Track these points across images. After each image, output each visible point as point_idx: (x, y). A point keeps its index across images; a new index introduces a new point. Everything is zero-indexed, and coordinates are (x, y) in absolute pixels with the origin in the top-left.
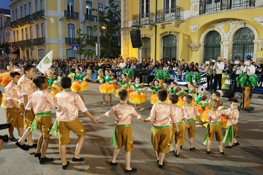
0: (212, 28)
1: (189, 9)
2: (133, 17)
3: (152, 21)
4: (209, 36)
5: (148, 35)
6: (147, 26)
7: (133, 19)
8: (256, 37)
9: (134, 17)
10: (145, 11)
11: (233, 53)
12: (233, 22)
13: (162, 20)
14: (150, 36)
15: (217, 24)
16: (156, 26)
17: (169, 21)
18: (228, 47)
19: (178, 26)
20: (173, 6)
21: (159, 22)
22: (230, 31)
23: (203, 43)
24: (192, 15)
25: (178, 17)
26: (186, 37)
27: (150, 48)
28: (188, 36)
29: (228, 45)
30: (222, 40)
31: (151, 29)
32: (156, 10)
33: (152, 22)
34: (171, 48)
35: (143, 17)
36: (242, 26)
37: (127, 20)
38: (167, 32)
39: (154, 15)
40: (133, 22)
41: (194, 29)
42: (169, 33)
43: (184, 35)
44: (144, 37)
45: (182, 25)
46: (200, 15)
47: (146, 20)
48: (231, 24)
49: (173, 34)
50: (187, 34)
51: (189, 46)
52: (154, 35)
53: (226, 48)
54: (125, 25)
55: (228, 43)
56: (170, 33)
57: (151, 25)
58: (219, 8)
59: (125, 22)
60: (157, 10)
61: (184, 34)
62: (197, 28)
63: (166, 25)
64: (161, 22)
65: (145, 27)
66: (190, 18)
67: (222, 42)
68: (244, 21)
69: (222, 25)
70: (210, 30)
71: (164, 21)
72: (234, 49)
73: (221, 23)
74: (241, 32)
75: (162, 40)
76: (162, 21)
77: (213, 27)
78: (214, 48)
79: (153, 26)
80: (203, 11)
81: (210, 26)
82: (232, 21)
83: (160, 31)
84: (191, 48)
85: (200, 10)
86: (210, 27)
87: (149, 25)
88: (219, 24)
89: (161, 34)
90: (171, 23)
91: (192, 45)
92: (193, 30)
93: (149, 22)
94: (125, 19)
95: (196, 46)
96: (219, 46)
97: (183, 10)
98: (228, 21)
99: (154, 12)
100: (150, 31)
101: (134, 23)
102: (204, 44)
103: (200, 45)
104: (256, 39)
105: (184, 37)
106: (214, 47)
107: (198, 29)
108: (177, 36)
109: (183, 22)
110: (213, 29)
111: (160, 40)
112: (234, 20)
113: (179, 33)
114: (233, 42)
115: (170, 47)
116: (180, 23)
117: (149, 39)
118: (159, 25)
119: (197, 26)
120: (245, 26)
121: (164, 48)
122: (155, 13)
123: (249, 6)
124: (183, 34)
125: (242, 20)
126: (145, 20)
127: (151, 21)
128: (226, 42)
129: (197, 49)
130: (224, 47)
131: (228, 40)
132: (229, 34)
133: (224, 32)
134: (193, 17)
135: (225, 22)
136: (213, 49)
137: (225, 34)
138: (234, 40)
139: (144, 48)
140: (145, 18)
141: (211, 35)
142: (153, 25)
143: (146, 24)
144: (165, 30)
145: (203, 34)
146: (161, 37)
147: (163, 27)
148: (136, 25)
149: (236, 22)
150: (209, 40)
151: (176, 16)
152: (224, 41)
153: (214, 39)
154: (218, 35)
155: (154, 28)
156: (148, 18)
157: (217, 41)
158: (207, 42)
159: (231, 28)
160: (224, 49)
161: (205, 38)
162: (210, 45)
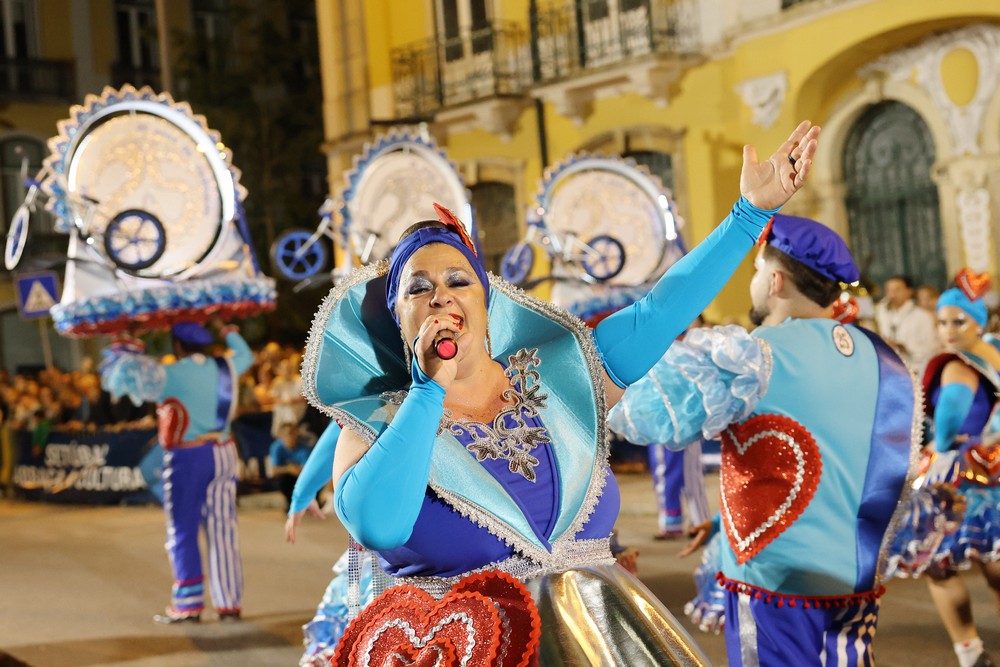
0: (872, 87)
2: (393, 62)
3: (509, 75)
4: (868, 135)
5: (498, 167)
6: (486, 113)
7: (397, 76)
9: (406, 63)
10: (466, 18)
12: (990, 37)
13: (571, 65)
14: (512, 170)
15: (900, 58)
16: (540, 106)
17: (609, 65)
18: (984, 195)
19: (673, 92)
21: (556, 80)
22: (983, 93)
23: (834, 182)
25: (664, 36)
26: (729, 159)
28: (737, 149)
29: (979, 179)
30: (943, 152)
31: (511, 128)
32: (533, 7)
33: (513, 84)
35: (455, 53)
37: (358, 82)
38: (610, 138)
39: (520, 33)
40: (399, 90)
41: (762, 105)
42: (621, 139)
43: (717, 145)
44: (473, 180)
45: (694, 81)
46: (784, 14)
47: (476, 76)
48: (983, 48)
49: (647, 144)
52: (535, 165)
53: (972, 202)
54: (348, 114)
55: (979, 169)
57: (510, 103)
59: (347, 97)
61: (714, 135)
62: (782, 97)
63: (601, 95)
64: (566, 79)
65: (470, 118)
66: (734, 37)
67: (946, 169)
69: (930, 58)
70: (861, 101)
71: (583, 65)
73: (924, 50)
76: (577, 68)
77: (880, 76)
78: (909, 208)
79: (522, 109)
81: (862, 73)
82: (984, 28)
83: (567, 135)
86: (864, 82)
87: (496, 103)
88: (913, 54)
90: (624, 80)
92: (757, 110)
93: (496, 87)
94: (346, 76)
98: (961, 34)
99: (521, 16)
100: (505, 138)
101: (404, 101)
102: (842, 190)
105: (715, 157)
106: (902, 203)
107: (788, 98)
108: (676, 159)
109: (702, 64)
110: (881, 88)
113: (683, 133)
116: (684, 73)
117: (509, 191)
118: (555, 97)
119: (781, 82)
122: (525, 25)
124: (707, 137)
126: (471, 71)
127: (503, 76)
128: (968, 164)
130: (962, 198)
131: (974, 149)
132: (976, 110)
133: (946, 102)
134: (747, 27)
135: (945, 37)
136: (901, 215)
137: (956, 112)
141: (874, 127)
142: (520, 104)
143: (476, 100)
144: (596, 126)
147: (583, 107)
150: (869, 160)
151: (650, 31)
152: (955, 159)
153: (896, 152)
154: (917, 124)
155: (529, 118)
156: (484, 61)
157: (915, 161)
158: (859, 178)
159: (984, 71)
160: (965, 211)
161: (845, 152)
162: (882, 194)
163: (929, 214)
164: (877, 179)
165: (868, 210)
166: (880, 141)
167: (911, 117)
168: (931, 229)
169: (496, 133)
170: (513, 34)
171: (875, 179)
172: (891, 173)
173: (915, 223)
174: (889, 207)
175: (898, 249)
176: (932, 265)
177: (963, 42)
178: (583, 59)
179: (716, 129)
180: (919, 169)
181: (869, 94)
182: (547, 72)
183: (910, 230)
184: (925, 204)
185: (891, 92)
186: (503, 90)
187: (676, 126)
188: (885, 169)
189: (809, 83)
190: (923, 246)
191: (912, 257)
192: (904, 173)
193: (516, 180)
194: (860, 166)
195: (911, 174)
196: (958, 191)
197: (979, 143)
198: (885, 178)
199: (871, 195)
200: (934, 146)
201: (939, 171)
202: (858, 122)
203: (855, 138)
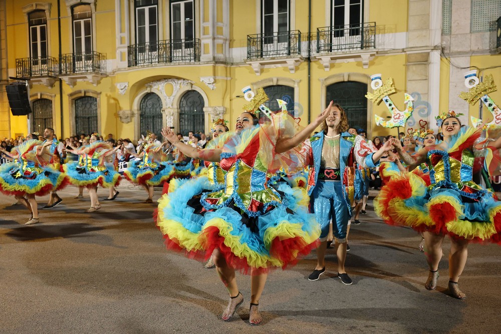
0: (149, 89)
1: (114, 57)
2: (16, 62)
3: (52, 71)
4: (147, 100)
5: (47, 95)
6: (44, 80)
7: (17, 67)
8: (206, 104)
9: (20, 63)
10: (39, 54)
11: (180, 125)
12: (176, 82)
13: (70, 72)
14: (51, 97)
15: (156, 83)
16: (61, 81)
17: (81, 73)
18: (172, 117)
19: (99, 83)
20: (88, 49)
21: (66, 75)
22: (174, 95)
23: (138, 110)
24: (117, 67)
25: (97, 68)
26: (112, 101)
27: (52, 118)
28: (114, 99)
29: (172, 114)
30: (164, 107)
31: (52, 85)
32: (60, 55)
33: (53, 74)
34: (89, 118)
35: (36, 63)
36: (189, 88)
37: (4, 66)
38: (80, 92)
39: (56, 61)
40: (18, 70)
41: (122, 89)
42: (83, 92)
43: (109, 97)
44: (39, 97)
45: (104, 80)
46: (129, 68)
47: (42, 70)
48: (175, 84)
49: (91, 95)
50: (112, 96)
51: (117, 115)
52: (58, 96)
53: (170, 119)
54: (1, 75)
55: (172, 111)
56: (85, 93)
57: (52, 79)
58: (157, 60)
60: (62, 53)
61: (108, 95)
62: (127, 88)
63: (78, 80)
64: (69, 75)
65: (41, 81)
66: (115, 72)
68: (190, 81)
69: (163, 84)
70: (146, 91)
71: (74, 72)
72: (181, 120)
73: (161, 82)
74: (189, 96)
75: (72, 104)
76: (72, 73)
77: (151, 87)
78: (155, 118)
79: (56, 81)
80: (133, 63)
81: (146, 85)
82: (175, 79)
83: (68, 89)
84: (121, 118)
85: (129, 61)
86: (147, 88)
87: (48, 78)
88: (159, 83)
89: (71, 95)
90: (86, 77)
91: (121, 113)
92: (120, 90)
93: (48, 74)
95: (126, 116)
96: (161, 116)
97: (104, 57)
98: (170, 80)
99: (57, 56)
100: (50, 88)
101: (19, 73)
102: (140, 112)
103: (133, 114)
104: (207, 107)
105: (108, 100)
106: (153, 117)
107: (128, 88)
108: (98, 99)
109: (106, 77)
110: (151, 90)
111: (69, 103)
112: (178, 78)
113: (101, 93)
114: (179, 110)
115: (87, 116)
116: (102, 78)
117: (50, 102)
118: (65, 79)
119: (127, 84)
120: (192, 87)
121: (76, 117)
122: (58, 59)
123: (194, 61)
124: (106, 95)
125: (188, 80)
126: (40, 69)
127: (50, 71)
128: (169, 110)
129: (129, 119)
130: (168, 117)
131: (171, 107)
132: (172, 98)
133: (165, 95)
134: (119, 70)
135: (166, 80)
136: (153, 120)
137: (168, 98)
138: (180, 107)
139: (41, 117)
140: (39, 66)
141: (148, 98)
142: (55, 79)
143: (42, 76)
144: (77, 88)
145: (136, 96)
146: (70, 99)
147: (73, 83)
148: (23, 76)
149: (180, 82)
150: (147, 106)
151: (93, 66)
152: (167, 108)
153: (153, 105)
154: (158, 99)
155: (57, 83)
156: (45, 66)
158: (144, 110)
159: (174, 90)
160: (168, 120)
161: (141, 103)
162: (149, 114)
163: (160, 120)
164: (149, 111)
165: (145, 118)
166: (149, 103)
167: (157, 97)
168: (160, 124)
169: (47, 86)
170: (54, 60)
171: (147, 110)
172: (151, 109)
174: (150, 117)
175: (152, 127)
177: (170, 82)
178: (74, 71)
179: (109, 93)
180: (158, 109)
181: (148, 90)
182: (64, 72)
183: (155, 123)
184: (159, 118)
185: (153, 91)
186: (50, 75)
187: (99, 92)
188: (150, 108)
189: (134, 85)
190: (157, 127)
191: (155, 129)
192: (154, 110)
193: (53, 99)
194: (144, 107)
195: (156, 110)
196: (167, 115)
197: (172, 105)
198: (150, 111)
199: (146, 114)
200: (162, 105)
201: (163, 111)
202: (144, 97)
203: (143, 100)
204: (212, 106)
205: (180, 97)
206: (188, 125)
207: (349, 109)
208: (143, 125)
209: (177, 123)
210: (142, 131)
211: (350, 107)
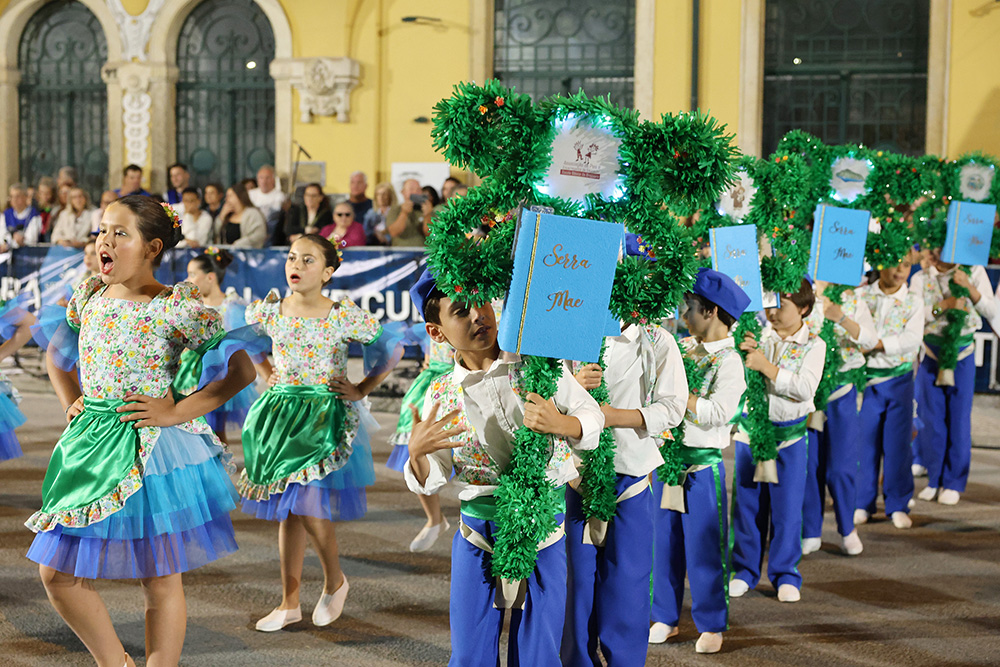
4: (45, 28)
8: (283, 47)
11: (178, 133)
18: (146, 99)
22: (154, 8)
23: (9, 68)
29: (144, 85)
30: (114, 55)
53: (136, 104)
55: (145, 75)
67: (115, 71)
72: (182, 109)
74: (215, 15)
78: (77, 102)
96: (100, 94)
102: (16, 76)
104: (284, 61)
106: (72, 96)
114: (175, 72)
128: (135, 69)
130: (128, 98)
131: (142, 57)
132: (146, 21)
133: (120, 8)
136: (71, 107)
137: (128, 19)
138: (178, 58)
141: (53, 20)
145: (4, 12)
150: (45, 52)
152: (124, 63)
153: (71, 48)
154: (93, 23)
157: (87, 59)
158: (34, 67)
160: (129, 111)
161: (21, 40)
162: (53, 86)
163: (96, 110)
164: (53, 71)
165: (39, 98)
166: (56, 38)
167: (87, 17)
168: (96, 123)
171: (48, 70)
172: (64, 66)
173: (82, 116)
174: (59, 99)
175: (64, 138)
176: (95, 157)
180: (90, 66)
183: (77, 121)
184: (93, 99)
188: (59, 62)
190: (88, 139)
191: (77, 148)
192: (75, 69)
194: (34, 56)
195: (82, 70)
196: (124, 92)
197: (146, 51)
198: (58, 70)
199: (43, 85)
200: (106, 48)
201: (108, 72)
202: (37, 14)
203: (32, 28)
204: (305, 55)
205: (178, 16)
206: (208, 132)
207: (856, 77)
208: (29, 127)
209: (167, 125)
210: (24, 153)
211: (855, 66)
